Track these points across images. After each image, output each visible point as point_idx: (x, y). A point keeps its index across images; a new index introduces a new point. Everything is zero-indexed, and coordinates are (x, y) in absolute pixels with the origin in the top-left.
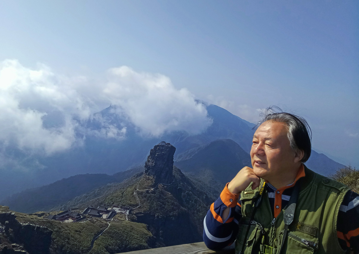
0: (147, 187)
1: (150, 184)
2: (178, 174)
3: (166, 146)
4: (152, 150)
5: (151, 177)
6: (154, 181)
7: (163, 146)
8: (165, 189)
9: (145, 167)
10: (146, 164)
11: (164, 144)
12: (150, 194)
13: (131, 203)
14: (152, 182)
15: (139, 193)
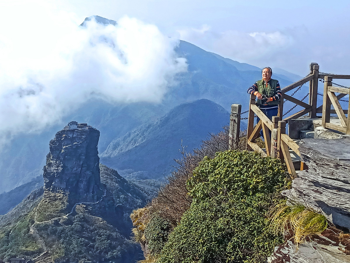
0: (54, 214)
1: (60, 208)
2: (112, 179)
3: (80, 129)
4: (52, 142)
5: (60, 195)
6: (67, 201)
7: (73, 131)
8: (90, 212)
9: (45, 176)
10: (45, 170)
11: (74, 127)
12: (62, 226)
13: (28, 249)
14: (63, 203)
15: (39, 228)
